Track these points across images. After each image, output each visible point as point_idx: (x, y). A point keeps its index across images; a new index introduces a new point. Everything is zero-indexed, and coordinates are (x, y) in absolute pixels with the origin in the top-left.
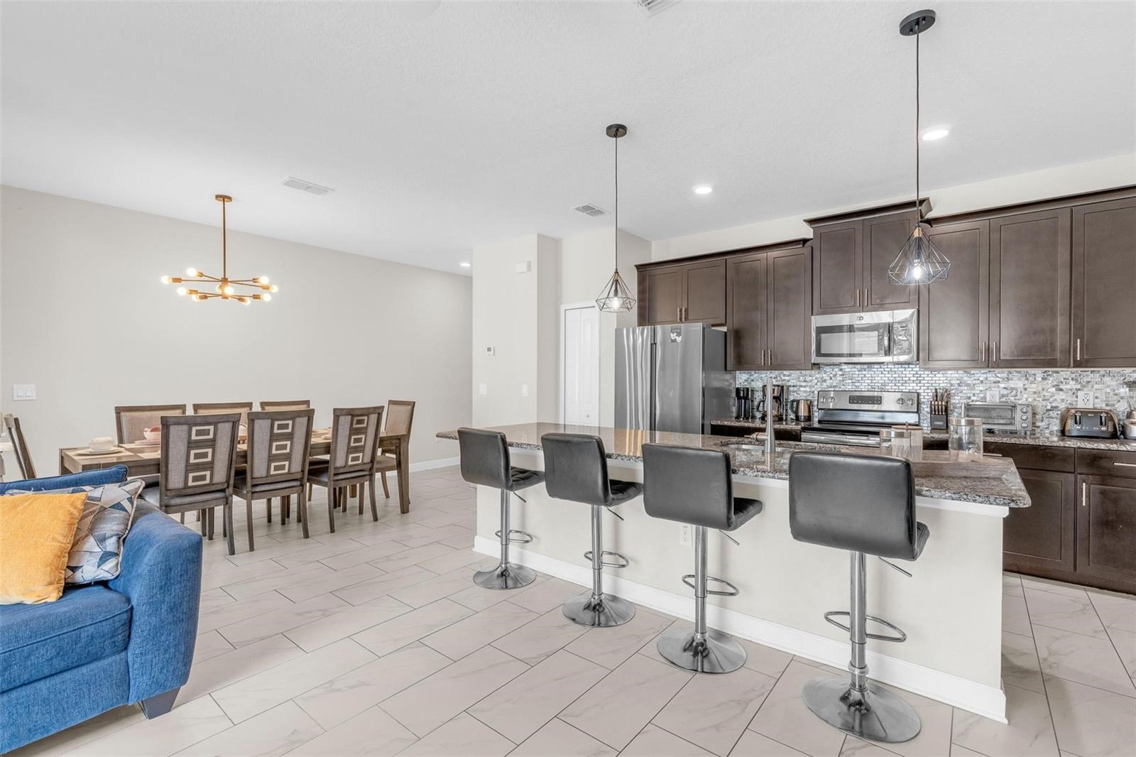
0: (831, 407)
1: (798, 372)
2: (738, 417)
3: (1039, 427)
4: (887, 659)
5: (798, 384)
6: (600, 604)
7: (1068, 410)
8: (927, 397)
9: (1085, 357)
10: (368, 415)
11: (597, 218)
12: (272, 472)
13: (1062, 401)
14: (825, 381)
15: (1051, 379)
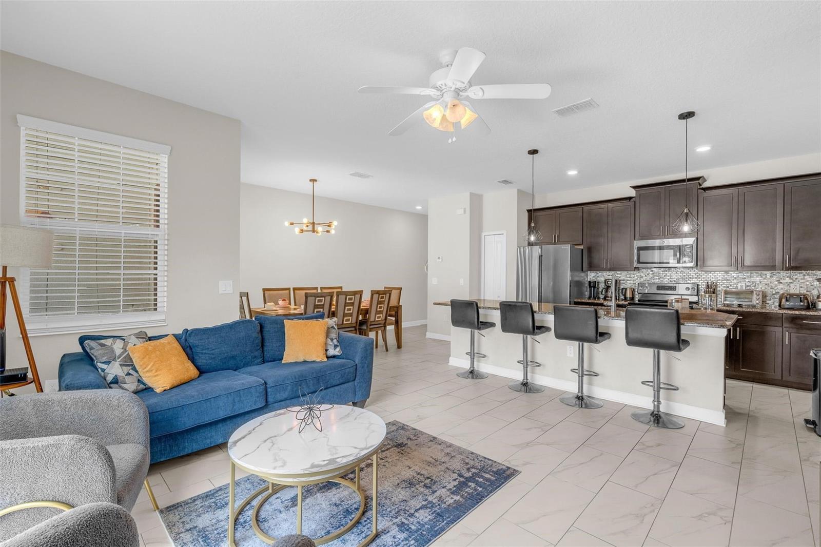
0: (646, 292)
1: (626, 272)
2: (590, 298)
3: (768, 304)
4: (671, 403)
5: (626, 279)
6: (527, 383)
7: (783, 294)
8: (703, 288)
9: (792, 265)
10: (385, 294)
11: (509, 185)
12: (345, 322)
13: (781, 289)
14: (642, 277)
15: (775, 277)
